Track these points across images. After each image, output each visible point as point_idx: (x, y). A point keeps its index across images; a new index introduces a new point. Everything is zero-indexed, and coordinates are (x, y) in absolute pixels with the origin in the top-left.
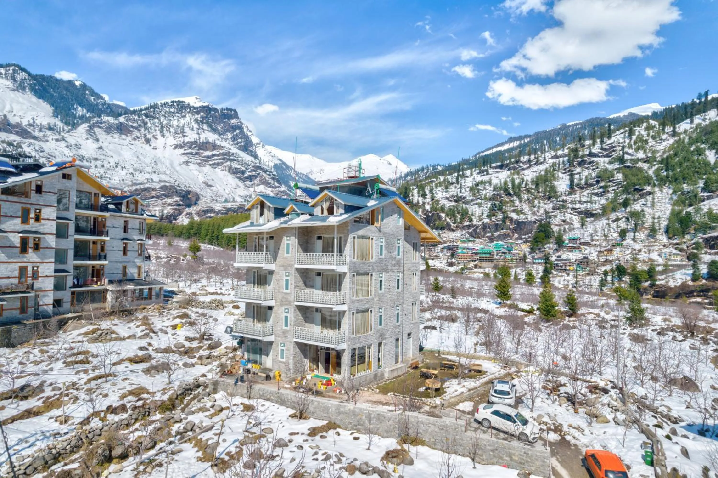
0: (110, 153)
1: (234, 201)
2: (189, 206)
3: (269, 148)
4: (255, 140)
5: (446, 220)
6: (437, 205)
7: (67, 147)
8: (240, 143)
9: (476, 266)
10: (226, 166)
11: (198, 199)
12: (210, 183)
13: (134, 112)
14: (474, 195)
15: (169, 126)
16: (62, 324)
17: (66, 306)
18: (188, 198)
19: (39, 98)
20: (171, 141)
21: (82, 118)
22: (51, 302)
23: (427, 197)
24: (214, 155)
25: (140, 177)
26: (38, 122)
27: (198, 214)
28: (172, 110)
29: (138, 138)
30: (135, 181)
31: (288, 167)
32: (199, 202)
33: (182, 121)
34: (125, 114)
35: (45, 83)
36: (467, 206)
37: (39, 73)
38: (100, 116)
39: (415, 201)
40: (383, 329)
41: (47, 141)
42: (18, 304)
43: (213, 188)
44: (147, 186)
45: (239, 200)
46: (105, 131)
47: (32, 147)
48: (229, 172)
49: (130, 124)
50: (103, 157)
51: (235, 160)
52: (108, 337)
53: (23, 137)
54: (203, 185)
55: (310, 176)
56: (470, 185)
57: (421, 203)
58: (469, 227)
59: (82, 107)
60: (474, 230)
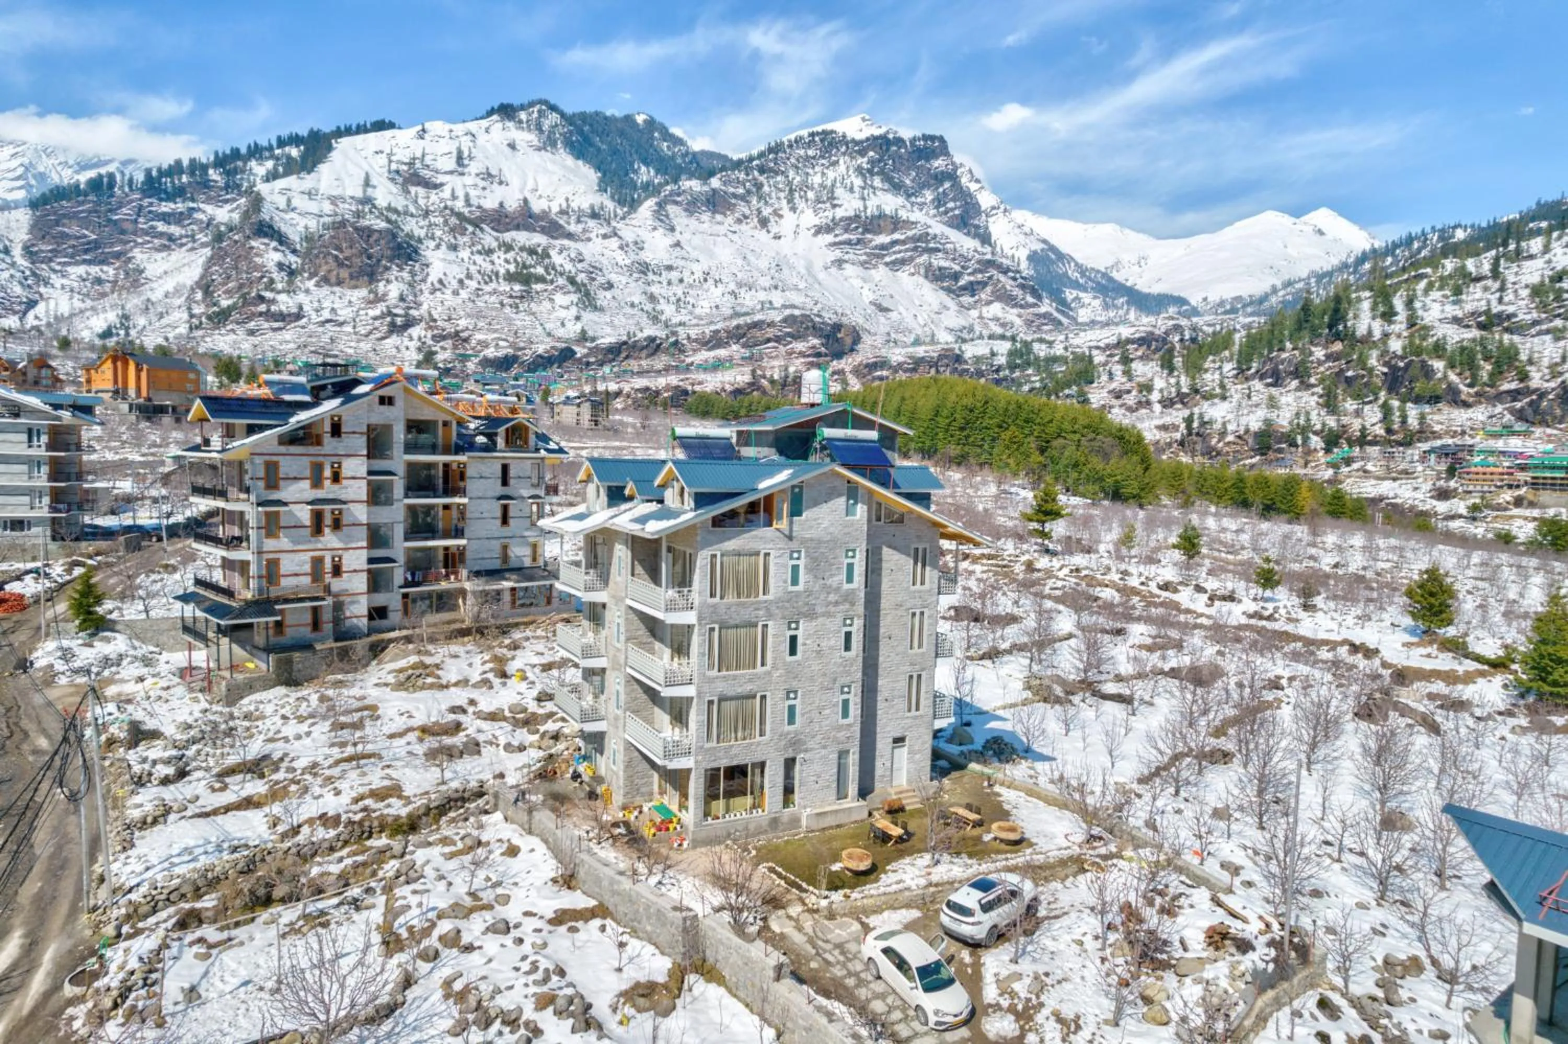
0: (694, 254)
1: (933, 341)
2: (839, 355)
3: (1020, 215)
4: (986, 200)
5: (1445, 376)
6: (1424, 338)
7: (621, 248)
8: (952, 209)
9: (1518, 502)
10: (919, 265)
11: (857, 339)
12: (885, 305)
13: (738, 164)
14: (1543, 307)
15: (806, 186)
16: (377, 650)
17: (395, 617)
18: (837, 340)
19: (578, 158)
20: (809, 218)
21: (646, 186)
22: (365, 612)
23: (1398, 318)
24: (895, 243)
25: (749, 300)
26: (574, 205)
27: (856, 371)
28: (811, 153)
29: (746, 217)
30: (738, 309)
31: (1061, 256)
32: (860, 347)
33: (831, 174)
34: (723, 169)
35: (586, 128)
36: (1516, 338)
37: (578, 110)
38: (676, 181)
39: (1361, 330)
40: (796, 733)
41: (589, 239)
42: (308, 618)
43: (890, 314)
44: (758, 317)
45: (945, 338)
46: (686, 210)
47: (565, 253)
48: (926, 277)
49: (732, 190)
50: (681, 263)
51: (937, 250)
52: (420, 682)
53: (552, 237)
54: (871, 310)
55: (1115, 275)
56: (1535, 279)
57: (1377, 335)
58: (1515, 395)
59: (647, 165)
60: (1531, 403)
